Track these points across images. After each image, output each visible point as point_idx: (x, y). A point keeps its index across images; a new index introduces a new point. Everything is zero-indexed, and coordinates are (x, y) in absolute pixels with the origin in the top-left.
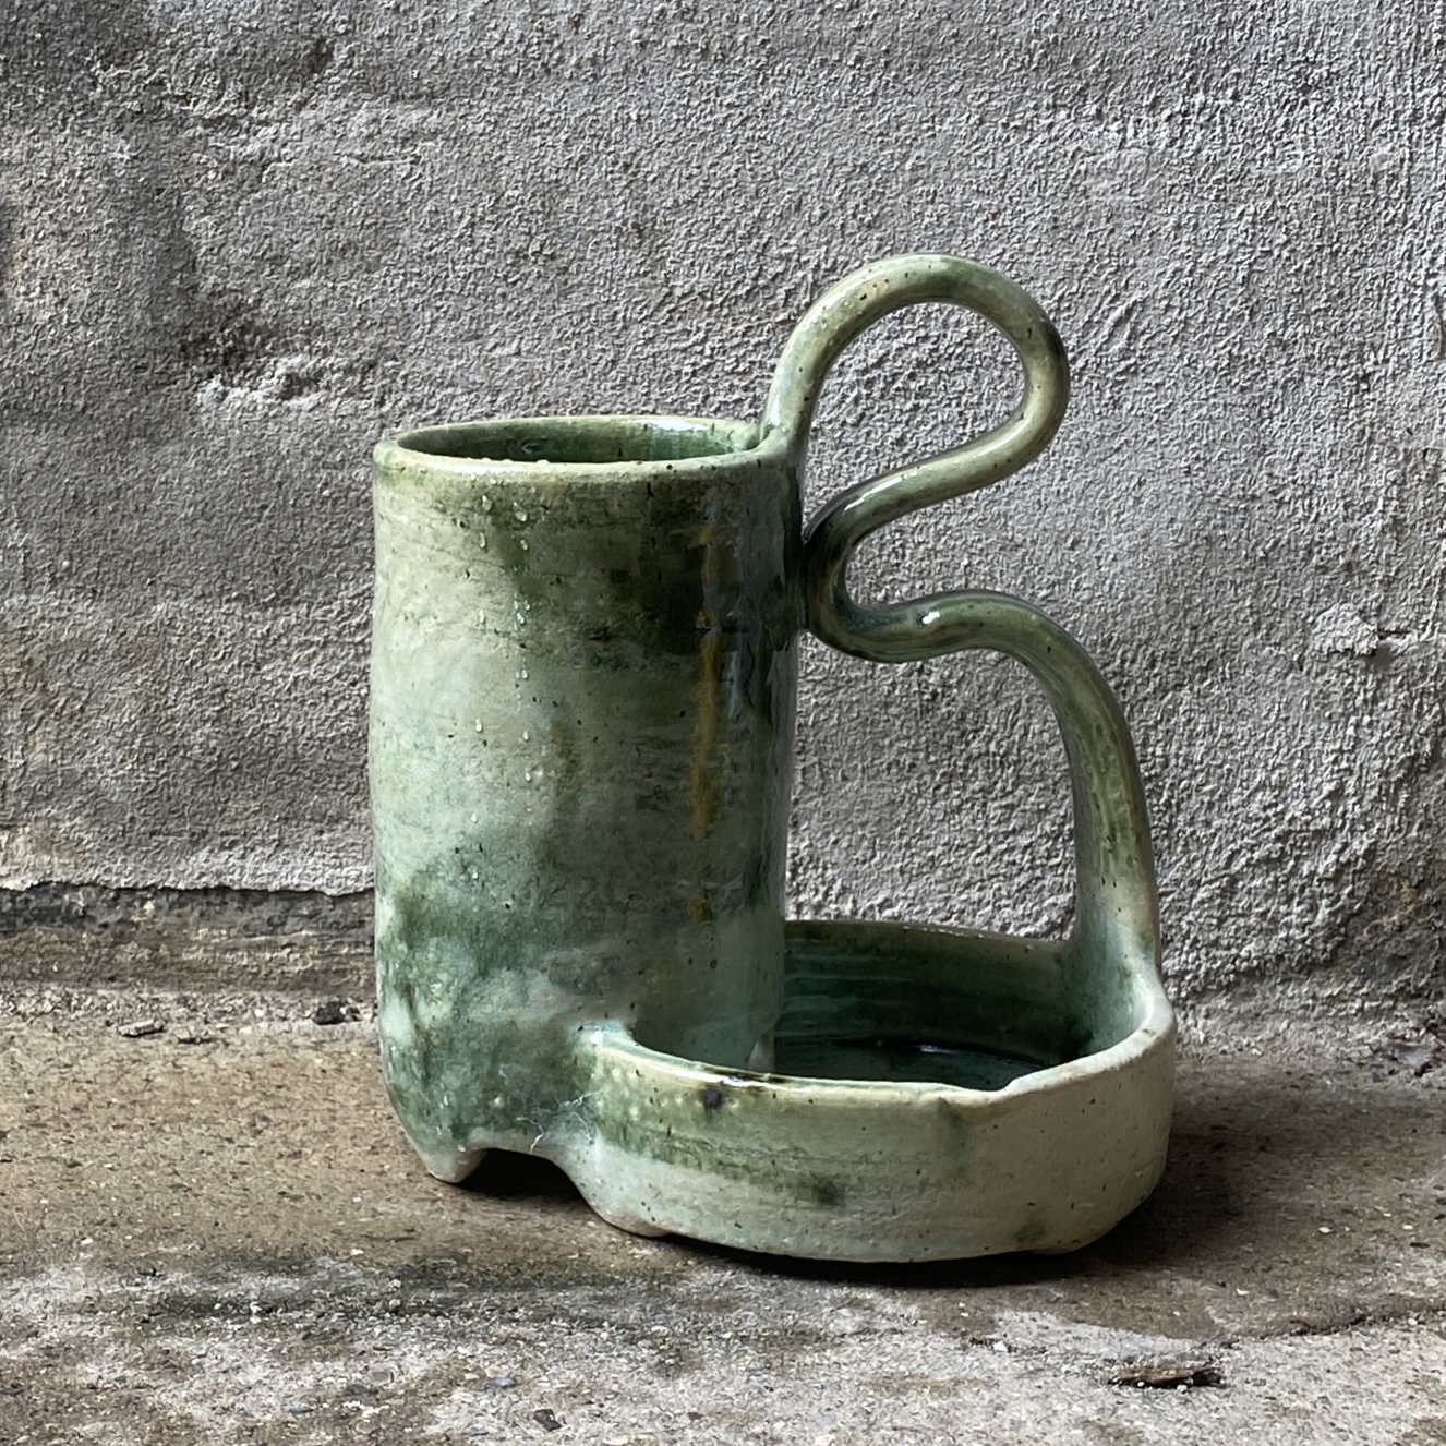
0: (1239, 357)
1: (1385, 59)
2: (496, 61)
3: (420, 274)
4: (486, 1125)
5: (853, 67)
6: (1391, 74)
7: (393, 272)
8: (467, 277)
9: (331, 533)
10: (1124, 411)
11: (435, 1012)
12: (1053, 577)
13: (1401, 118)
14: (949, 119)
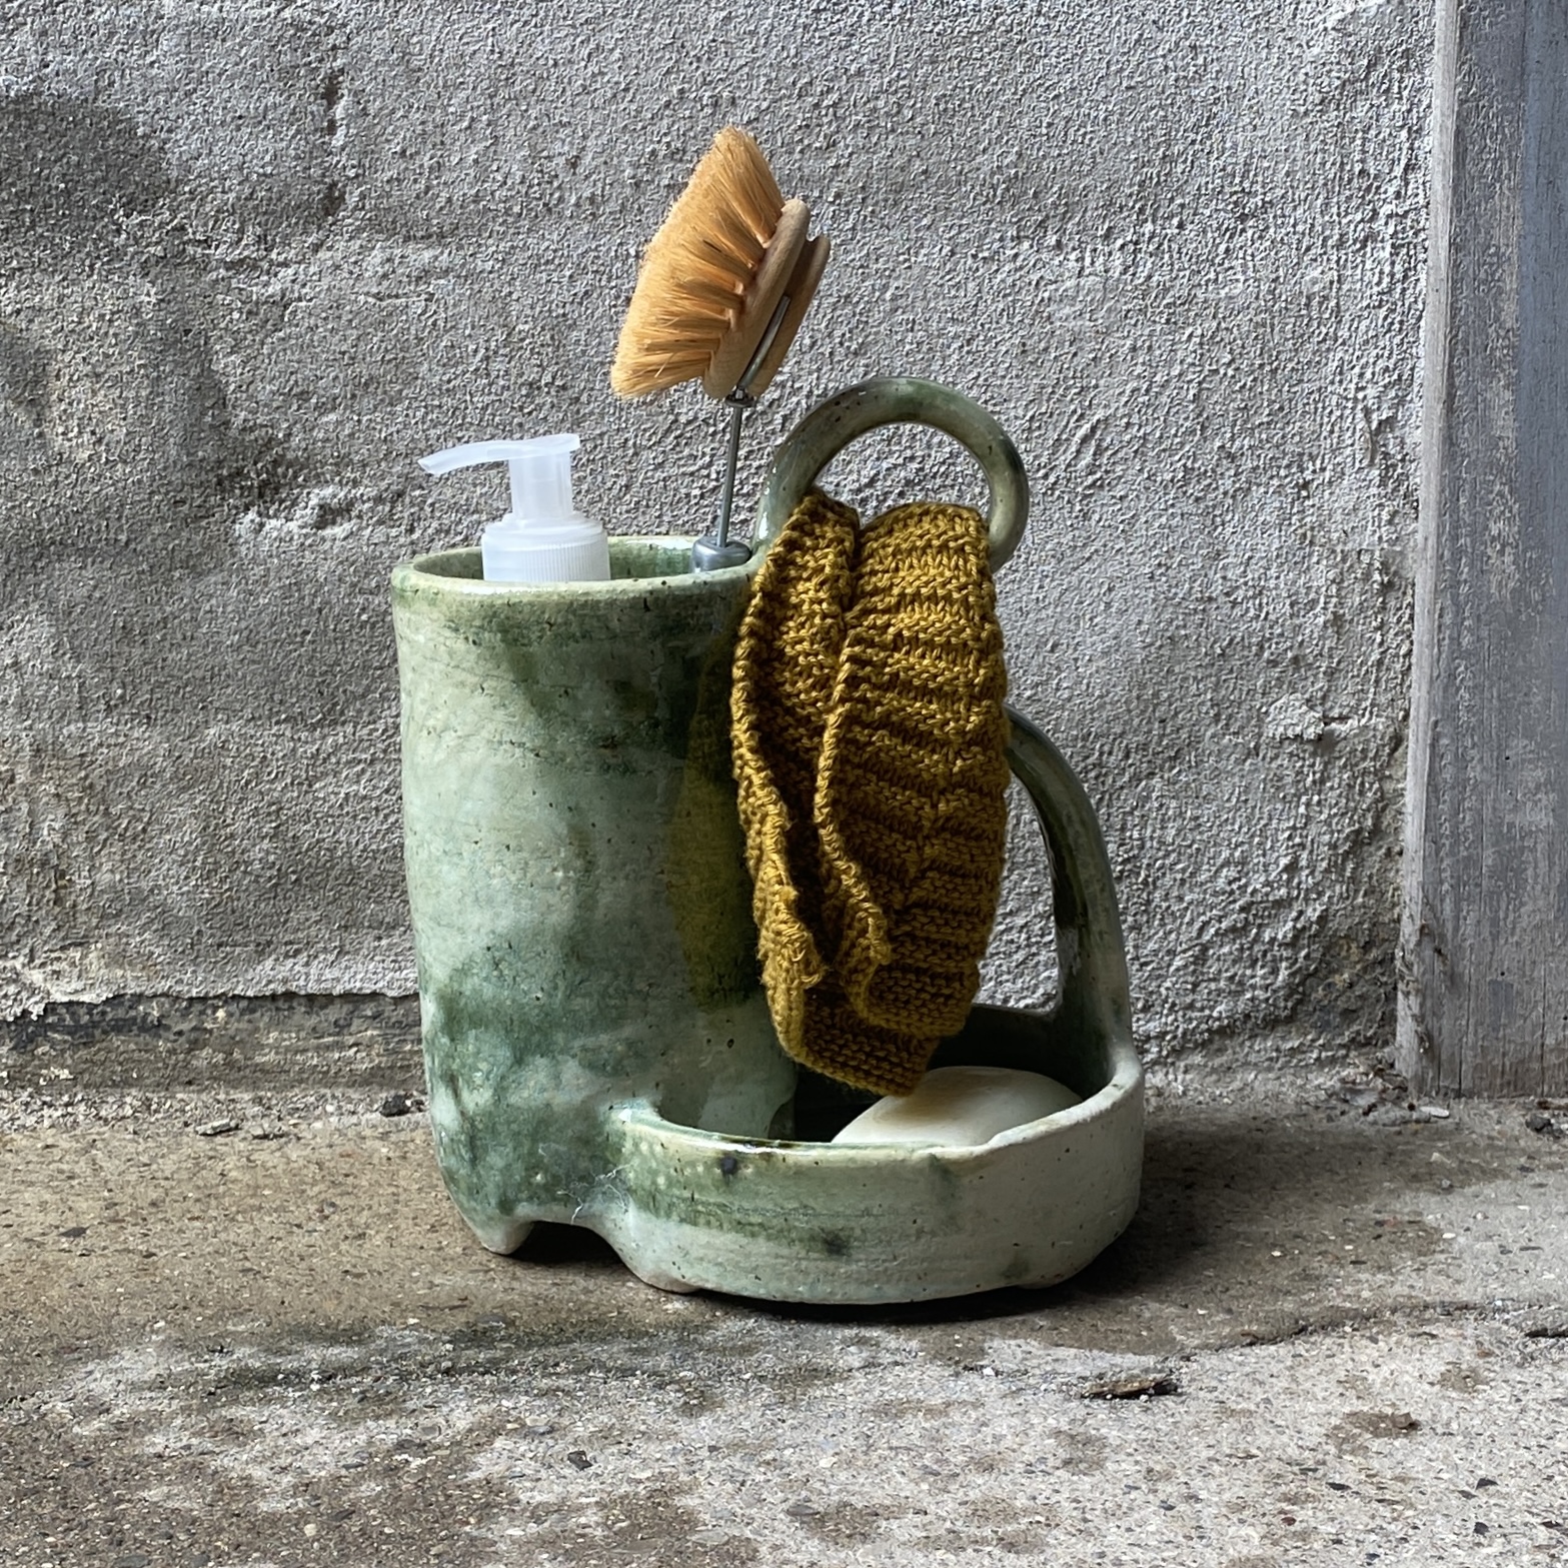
0: (1193, 469)
1: (1313, 188)
2: (500, 201)
3: (440, 406)
4: (530, 1199)
5: (833, 203)
6: (1319, 202)
7: (415, 405)
8: (484, 409)
9: (372, 655)
10: (1093, 523)
11: (478, 1098)
12: (1036, 678)
13: (1330, 243)
14: (923, 251)
